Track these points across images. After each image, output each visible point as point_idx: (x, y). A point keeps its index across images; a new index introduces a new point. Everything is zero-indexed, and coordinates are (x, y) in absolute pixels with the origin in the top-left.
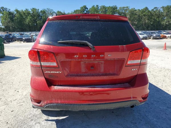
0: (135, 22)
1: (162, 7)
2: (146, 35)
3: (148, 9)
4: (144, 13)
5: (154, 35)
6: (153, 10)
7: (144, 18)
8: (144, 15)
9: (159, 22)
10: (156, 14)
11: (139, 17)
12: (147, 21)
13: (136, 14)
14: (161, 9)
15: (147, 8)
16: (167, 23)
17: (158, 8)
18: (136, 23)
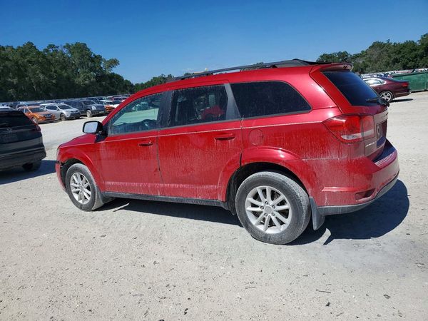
0: (9, 80)
1: (65, 45)
2: (74, 110)
3: (35, 47)
4: (28, 58)
5: (94, 108)
6: (47, 51)
7: (32, 70)
8: (30, 62)
9: (68, 78)
10: (56, 61)
11: (18, 66)
12: (42, 77)
13: (8, 59)
14: (65, 51)
15: (31, 46)
16: (87, 82)
17: (58, 47)
18: (15, 81)
